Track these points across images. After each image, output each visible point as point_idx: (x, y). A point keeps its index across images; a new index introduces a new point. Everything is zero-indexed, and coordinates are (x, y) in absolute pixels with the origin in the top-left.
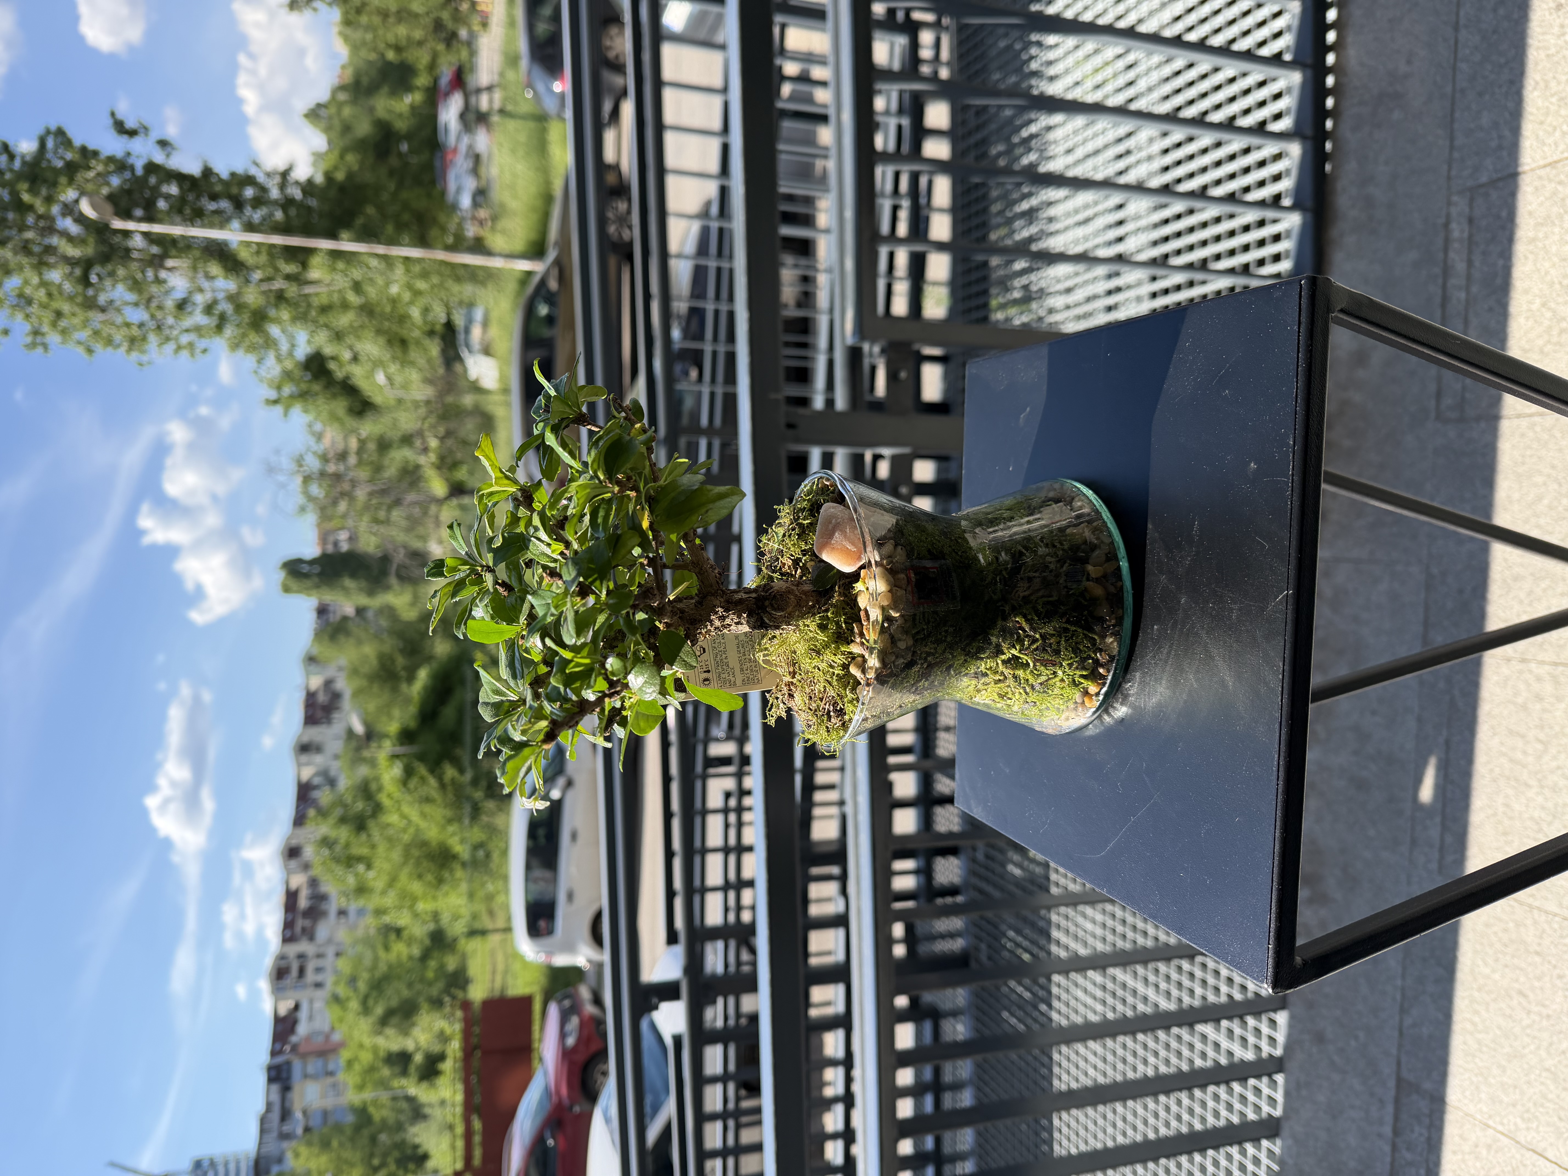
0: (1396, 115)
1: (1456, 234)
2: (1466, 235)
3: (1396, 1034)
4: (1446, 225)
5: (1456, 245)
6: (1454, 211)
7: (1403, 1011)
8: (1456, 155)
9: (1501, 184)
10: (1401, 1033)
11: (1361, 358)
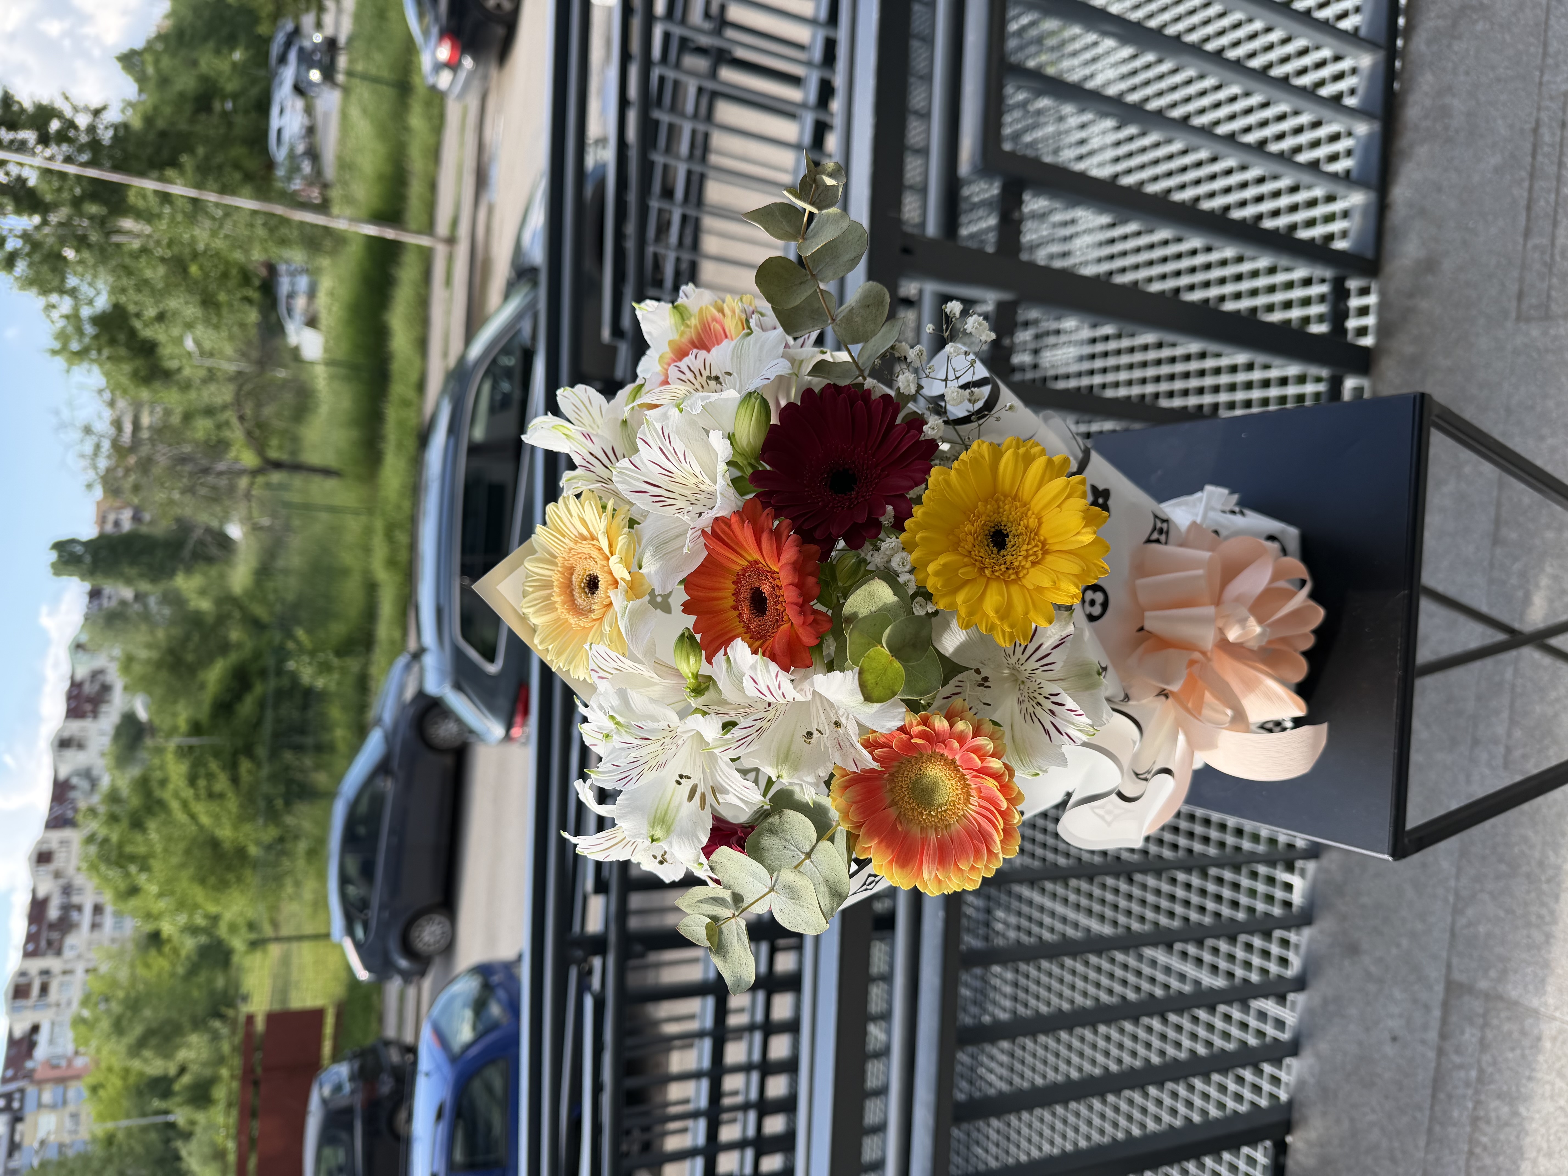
1: (1547, 138)
2: (1558, 139)
3: (1447, 936)
4: (1535, 131)
5: (1546, 149)
6: (1544, 116)
7: (1456, 912)
8: (1550, 61)
10: (1453, 934)
11: (1429, 265)
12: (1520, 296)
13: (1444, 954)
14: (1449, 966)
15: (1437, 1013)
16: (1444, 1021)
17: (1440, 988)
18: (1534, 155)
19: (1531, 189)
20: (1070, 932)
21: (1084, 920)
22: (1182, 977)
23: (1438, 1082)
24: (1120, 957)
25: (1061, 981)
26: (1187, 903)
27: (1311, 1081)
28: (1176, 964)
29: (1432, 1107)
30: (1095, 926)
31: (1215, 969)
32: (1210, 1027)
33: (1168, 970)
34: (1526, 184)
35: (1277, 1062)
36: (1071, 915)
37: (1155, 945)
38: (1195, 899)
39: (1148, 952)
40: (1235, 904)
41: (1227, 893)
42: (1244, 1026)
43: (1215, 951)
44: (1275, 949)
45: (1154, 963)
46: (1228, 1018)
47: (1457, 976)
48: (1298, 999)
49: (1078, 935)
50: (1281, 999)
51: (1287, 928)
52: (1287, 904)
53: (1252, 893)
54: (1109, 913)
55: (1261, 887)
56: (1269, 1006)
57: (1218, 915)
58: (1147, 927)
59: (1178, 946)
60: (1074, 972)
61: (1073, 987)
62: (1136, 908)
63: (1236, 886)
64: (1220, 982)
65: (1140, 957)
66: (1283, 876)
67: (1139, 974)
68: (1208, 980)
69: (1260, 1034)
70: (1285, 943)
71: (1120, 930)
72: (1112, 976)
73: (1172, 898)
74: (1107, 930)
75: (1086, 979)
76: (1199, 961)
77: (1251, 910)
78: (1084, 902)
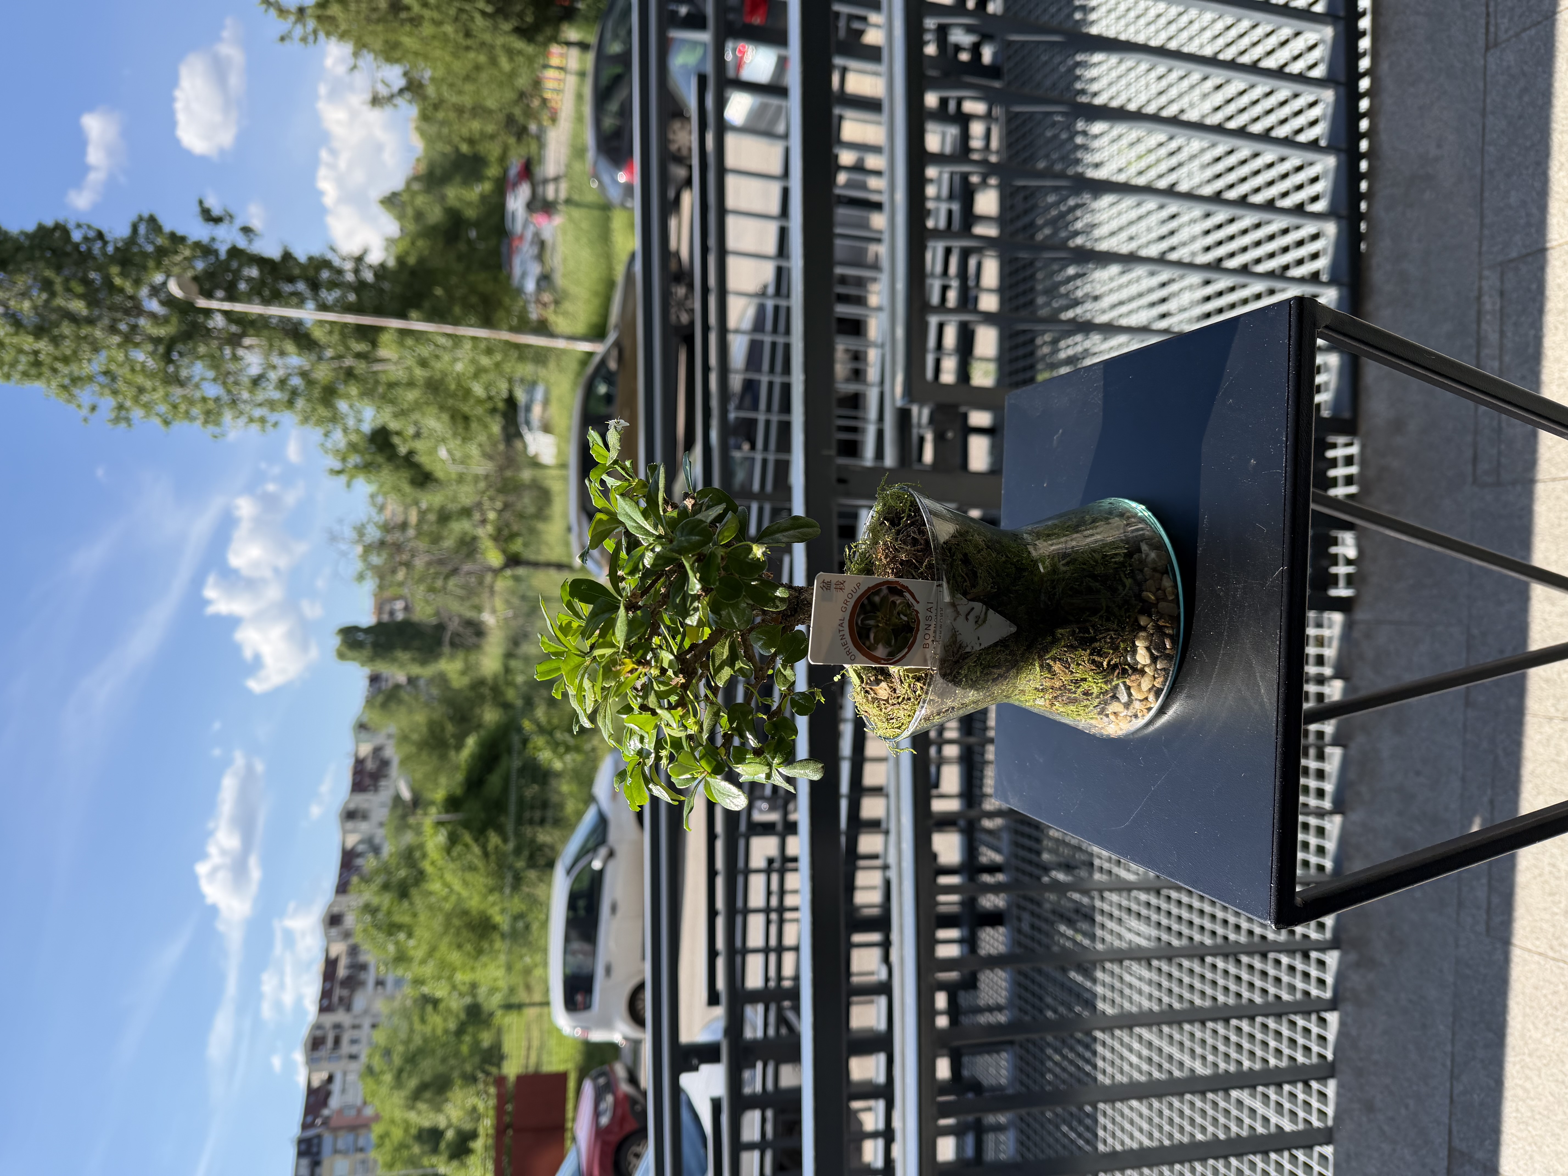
0: (1427, 195)
1: (1488, 307)
2: (1498, 307)
3: (1447, 1101)
4: (1479, 298)
5: (1488, 317)
6: (1485, 284)
7: (1453, 1077)
8: (1486, 232)
9: (1530, 259)
12: (1475, 460)
13: (1446, 1120)
14: (1450, 1133)
18: (1479, 322)
31: (1280, 1106)
33: (1253, 1112)
37: (1241, 1087)
39: (1235, 1094)
45: (1240, 1104)
46: (1294, 1159)
47: (1458, 1143)
51: (1321, 1080)
52: (1322, 1057)
53: (1307, 1032)
66: (1316, 1028)
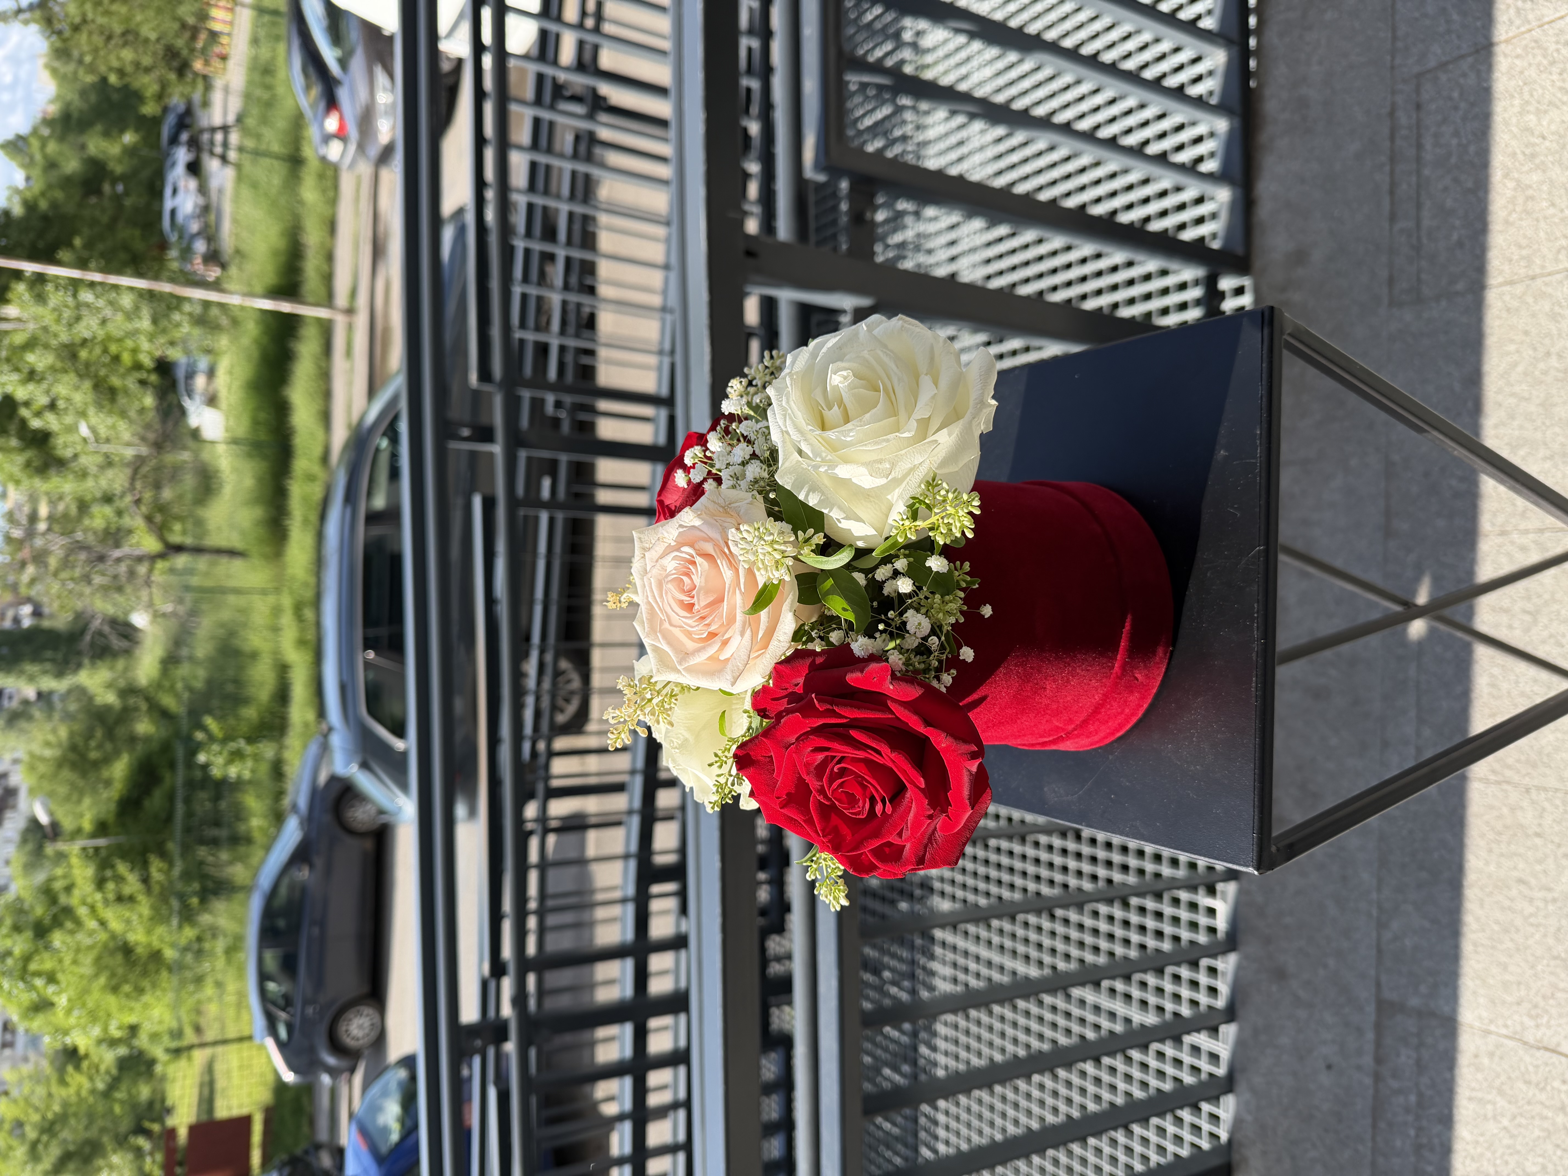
1: (1403, 121)
2: (1413, 120)
3: (1373, 952)
4: (1392, 114)
5: (1404, 132)
6: (1399, 99)
7: (1381, 925)
8: (1400, 44)
9: (1451, 67)
10: (1379, 951)
11: (1299, 257)
12: (1391, 281)
13: (1372, 972)
14: (1378, 985)
15: (1370, 1036)
16: (1378, 1044)
17: (1371, 1009)
18: (1392, 138)
19: (1392, 173)
20: (996, 976)
21: (1009, 963)
22: (1112, 1015)
23: (1377, 1109)
24: (1048, 999)
25: (991, 1029)
26: (1111, 937)
27: (1249, 1118)
28: (1106, 1003)
29: (1373, 1139)
30: (1021, 968)
31: (1144, 1003)
32: (1144, 1066)
33: (1097, 1009)
34: (1387, 168)
35: (1215, 1099)
36: (996, 958)
37: (1083, 984)
38: (1119, 932)
39: (1076, 992)
40: (1159, 934)
41: (1151, 923)
42: (1178, 1062)
43: (1143, 985)
44: (1204, 979)
45: (1082, 1002)
46: (1161, 1055)
47: (1387, 995)
48: (1229, 1031)
49: (1005, 979)
50: (1214, 1031)
51: (1214, 956)
52: (1212, 930)
53: (1176, 920)
54: (1034, 953)
55: (1185, 915)
56: (1202, 1039)
57: (1143, 947)
58: (1073, 966)
59: (1105, 984)
60: (1002, 1019)
61: (1003, 1035)
62: (1060, 946)
63: (1159, 915)
64: (1151, 1019)
65: (1068, 997)
66: (1205, 901)
67: (1068, 1015)
68: (1138, 1017)
69: (1195, 1070)
70: (1212, 971)
71: (1047, 971)
72: (1041, 1019)
73: (1096, 932)
74: (1033, 972)
75: (1015, 1025)
76: (1128, 997)
77: (1176, 939)
78: (1008, 943)
